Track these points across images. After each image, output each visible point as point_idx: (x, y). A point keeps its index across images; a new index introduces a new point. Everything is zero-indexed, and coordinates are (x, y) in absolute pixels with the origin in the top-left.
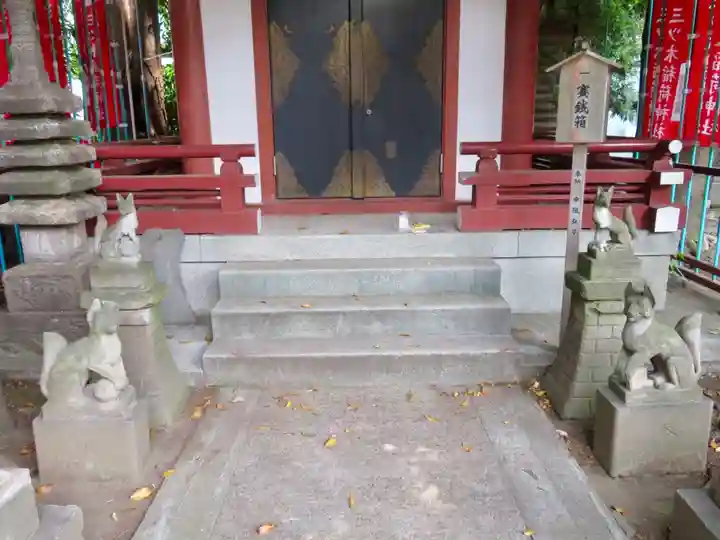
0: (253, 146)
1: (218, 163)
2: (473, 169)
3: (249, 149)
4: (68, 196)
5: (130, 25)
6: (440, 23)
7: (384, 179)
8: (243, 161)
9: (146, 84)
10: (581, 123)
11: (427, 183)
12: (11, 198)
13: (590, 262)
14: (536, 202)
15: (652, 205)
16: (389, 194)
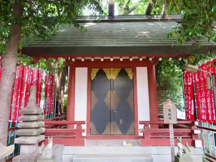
0: (85, 121)
1: (75, 126)
2: (143, 128)
3: (84, 122)
4: (36, 136)
5: (58, 88)
6: (132, 91)
7: (119, 129)
8: (82, 125)
9: (60, 102)
10: (170, 118)
11: (131, 131)
12: (20, 136)
13: (179, 159)
14: (161, 138)
15: (193, 139)
16: (121, 134)
